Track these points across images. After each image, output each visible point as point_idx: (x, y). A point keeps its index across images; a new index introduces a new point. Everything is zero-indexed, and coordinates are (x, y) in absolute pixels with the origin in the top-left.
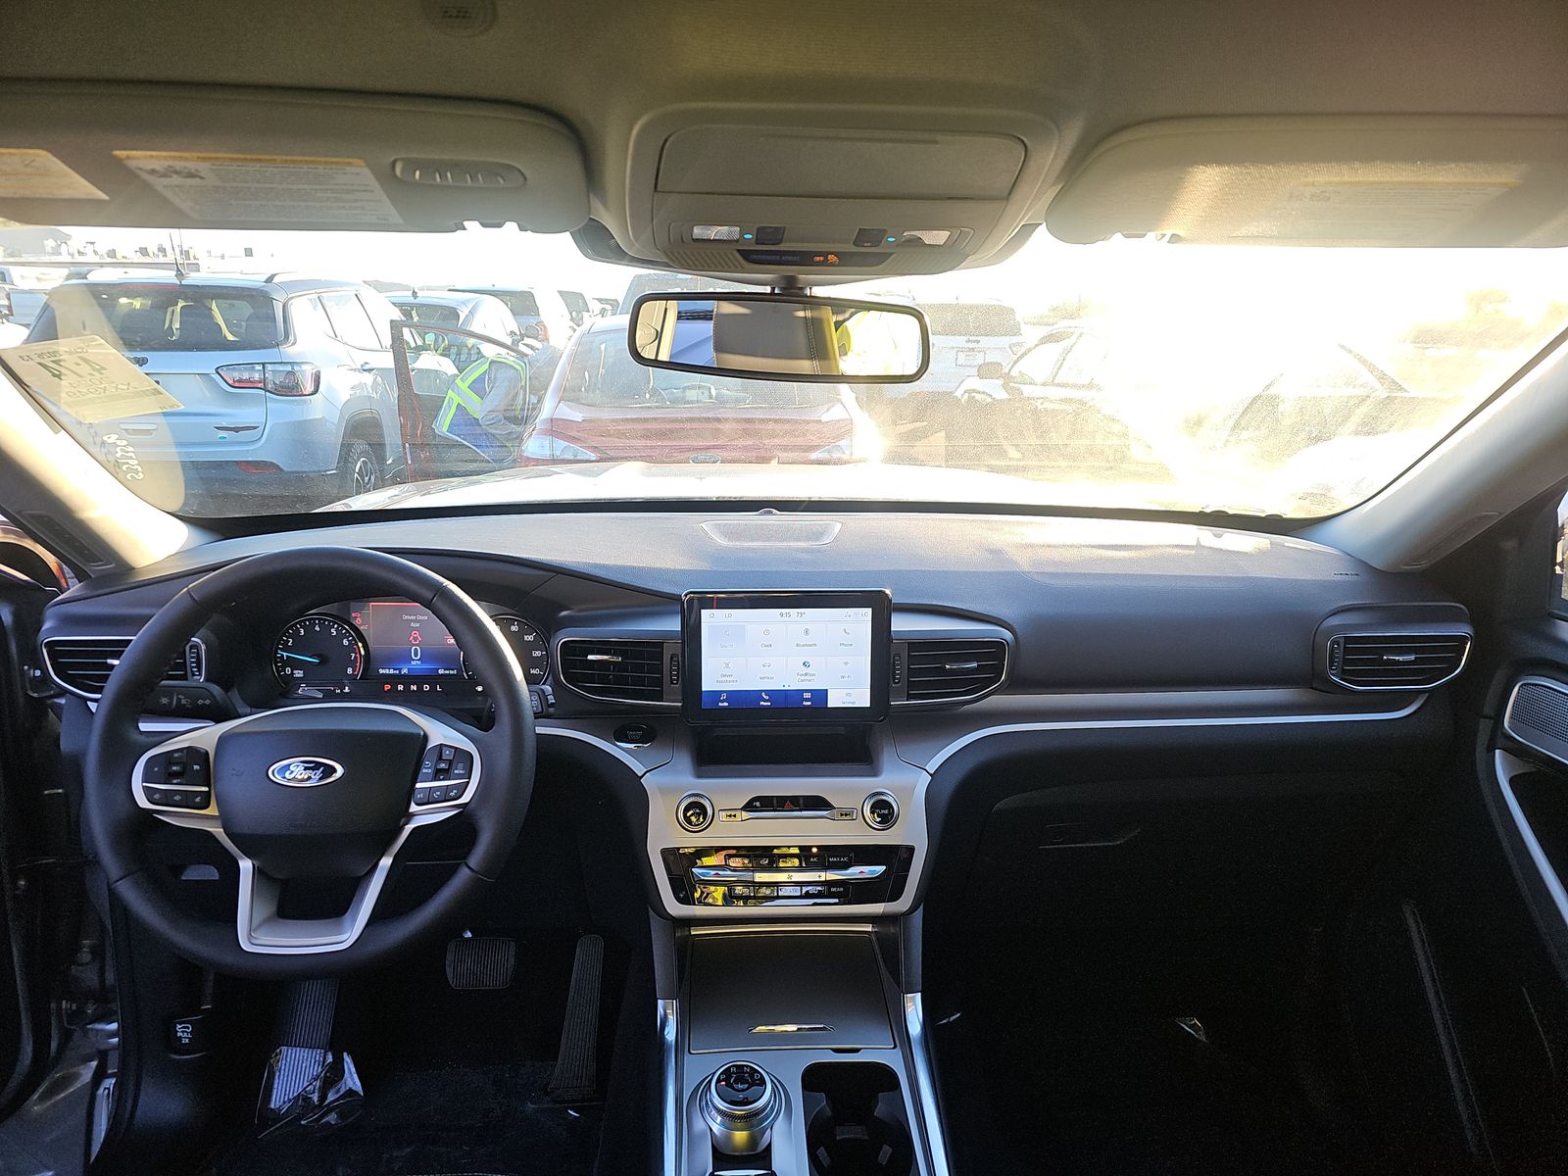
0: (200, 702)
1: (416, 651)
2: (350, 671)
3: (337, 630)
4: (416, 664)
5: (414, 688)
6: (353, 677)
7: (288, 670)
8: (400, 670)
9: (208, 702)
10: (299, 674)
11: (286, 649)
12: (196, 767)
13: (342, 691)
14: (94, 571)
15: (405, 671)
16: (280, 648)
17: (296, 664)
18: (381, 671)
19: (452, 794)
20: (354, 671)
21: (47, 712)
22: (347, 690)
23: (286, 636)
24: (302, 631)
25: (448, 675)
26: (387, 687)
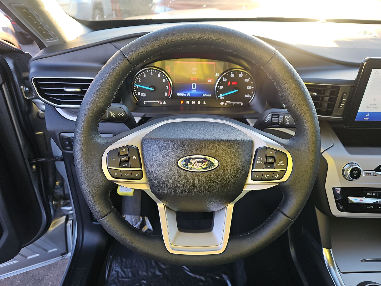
0: (119, 115)
1: (194, 85)
2: (166, 94)
3: (160, 75)
4: (194, 91)
5: (193, 102)
6: (168, 97)
7: (139, 93)
8: (187, 94)
9: (123, 114)
10: (144, 95)
11: (138, 83)
12: (134, 157)
13: (162, 103)
14: (47, 43)
15: (189, 95)
16: (135, 83)
17: (142, 90)
18: (178, 94)
19: (276, 177)
20: (168, 94)
21: (32, 105)
22: (165, 103)
23: (138, 77)
24: (145, 74)
25: (208, 97)
26: (182, 102)
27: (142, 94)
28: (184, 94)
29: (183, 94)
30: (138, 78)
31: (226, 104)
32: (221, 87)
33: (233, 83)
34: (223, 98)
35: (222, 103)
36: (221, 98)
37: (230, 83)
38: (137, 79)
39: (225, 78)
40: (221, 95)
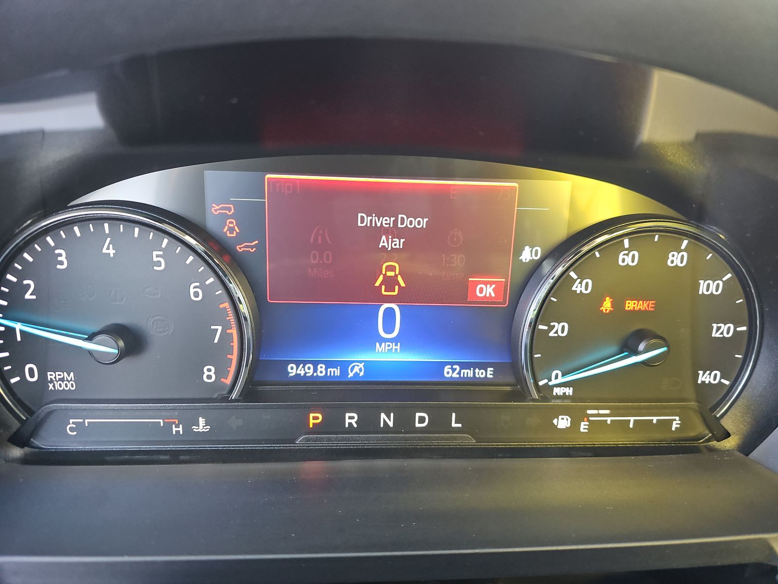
1: (390, 315)
5: (382, 414)
7: (32, 371)
13: (187, 429)
22: (202, 426)
23: (15, 273)
24: (62, 255)
25: (475, 382)
26: (315, 418)
27: (50, 375)
28: (329, 364)
29: (321, 368)
30: (21, 276)
31: (584, 427)
32: (560, 329)
33: (630, 305)
34: (569, 391)
35: (563, 422)
36: (558, 391)
37: (613, 304)
38: (8, 284)
39: (582, 277)
40: (557, 377)
